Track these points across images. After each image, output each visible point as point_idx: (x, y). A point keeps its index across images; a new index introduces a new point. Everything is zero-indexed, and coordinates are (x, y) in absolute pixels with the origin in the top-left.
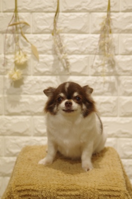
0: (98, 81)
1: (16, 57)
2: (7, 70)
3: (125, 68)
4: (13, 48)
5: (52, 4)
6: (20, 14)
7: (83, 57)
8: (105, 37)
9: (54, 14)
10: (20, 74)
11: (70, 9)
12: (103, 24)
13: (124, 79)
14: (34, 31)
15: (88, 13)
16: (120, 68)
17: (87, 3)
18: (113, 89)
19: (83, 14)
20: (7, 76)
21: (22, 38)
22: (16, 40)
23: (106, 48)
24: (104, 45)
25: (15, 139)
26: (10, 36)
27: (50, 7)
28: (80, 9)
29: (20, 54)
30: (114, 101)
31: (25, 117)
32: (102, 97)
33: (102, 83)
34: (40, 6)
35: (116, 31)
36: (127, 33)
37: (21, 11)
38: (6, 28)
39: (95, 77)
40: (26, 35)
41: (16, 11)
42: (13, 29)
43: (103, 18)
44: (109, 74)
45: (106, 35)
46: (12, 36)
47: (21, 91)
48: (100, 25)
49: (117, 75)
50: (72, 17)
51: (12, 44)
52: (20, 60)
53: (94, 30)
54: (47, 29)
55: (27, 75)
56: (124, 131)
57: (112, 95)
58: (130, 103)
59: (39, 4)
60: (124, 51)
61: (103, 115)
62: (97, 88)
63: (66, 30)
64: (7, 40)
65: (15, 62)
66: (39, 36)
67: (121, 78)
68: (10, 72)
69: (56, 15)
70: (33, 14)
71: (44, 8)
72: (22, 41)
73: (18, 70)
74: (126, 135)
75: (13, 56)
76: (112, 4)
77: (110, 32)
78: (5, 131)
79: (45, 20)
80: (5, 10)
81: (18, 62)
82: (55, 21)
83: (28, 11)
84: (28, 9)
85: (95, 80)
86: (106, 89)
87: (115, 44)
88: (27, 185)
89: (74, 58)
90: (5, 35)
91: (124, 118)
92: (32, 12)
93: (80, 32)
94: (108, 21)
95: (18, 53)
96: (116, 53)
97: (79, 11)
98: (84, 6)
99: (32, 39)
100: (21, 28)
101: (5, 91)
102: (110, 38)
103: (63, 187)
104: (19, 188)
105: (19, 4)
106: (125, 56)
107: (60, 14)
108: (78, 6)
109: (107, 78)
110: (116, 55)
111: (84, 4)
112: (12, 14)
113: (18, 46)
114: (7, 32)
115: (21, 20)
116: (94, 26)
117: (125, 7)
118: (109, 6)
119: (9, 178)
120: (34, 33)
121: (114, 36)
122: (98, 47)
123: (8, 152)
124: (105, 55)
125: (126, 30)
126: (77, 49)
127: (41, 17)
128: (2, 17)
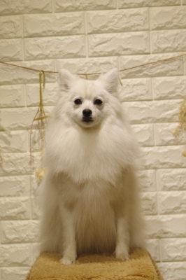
2: (34, 169)
3: (162, 161)
4: (39, 145)
6: (45, 108)
13: (163, 173)
20: (34, 176)
30: (154, 197)
35: (150, 120)
36: (162, 122)
37: (46, 105)
38: (31, 123)
41: (41, 104)
42: (38, 124)
44: (146, 168)
46: (37, 131)
51: (38, 140)
58: (170, 198)
60: (161, 142)
64: (32, 135)
73: (45, 168)
75: (39, 153)
78: (32, 237)
80: (29, 104)
90: (30, 131)
91: (165, 216)
101: (32, 191)
105: (44, 98)
106: (162, 147)
109: (144, 172)
110: (151, 146)
112: (37, 108)
115: (46, 114)
117: (158, 95)
125: (161, 118)
128: (27, 112)
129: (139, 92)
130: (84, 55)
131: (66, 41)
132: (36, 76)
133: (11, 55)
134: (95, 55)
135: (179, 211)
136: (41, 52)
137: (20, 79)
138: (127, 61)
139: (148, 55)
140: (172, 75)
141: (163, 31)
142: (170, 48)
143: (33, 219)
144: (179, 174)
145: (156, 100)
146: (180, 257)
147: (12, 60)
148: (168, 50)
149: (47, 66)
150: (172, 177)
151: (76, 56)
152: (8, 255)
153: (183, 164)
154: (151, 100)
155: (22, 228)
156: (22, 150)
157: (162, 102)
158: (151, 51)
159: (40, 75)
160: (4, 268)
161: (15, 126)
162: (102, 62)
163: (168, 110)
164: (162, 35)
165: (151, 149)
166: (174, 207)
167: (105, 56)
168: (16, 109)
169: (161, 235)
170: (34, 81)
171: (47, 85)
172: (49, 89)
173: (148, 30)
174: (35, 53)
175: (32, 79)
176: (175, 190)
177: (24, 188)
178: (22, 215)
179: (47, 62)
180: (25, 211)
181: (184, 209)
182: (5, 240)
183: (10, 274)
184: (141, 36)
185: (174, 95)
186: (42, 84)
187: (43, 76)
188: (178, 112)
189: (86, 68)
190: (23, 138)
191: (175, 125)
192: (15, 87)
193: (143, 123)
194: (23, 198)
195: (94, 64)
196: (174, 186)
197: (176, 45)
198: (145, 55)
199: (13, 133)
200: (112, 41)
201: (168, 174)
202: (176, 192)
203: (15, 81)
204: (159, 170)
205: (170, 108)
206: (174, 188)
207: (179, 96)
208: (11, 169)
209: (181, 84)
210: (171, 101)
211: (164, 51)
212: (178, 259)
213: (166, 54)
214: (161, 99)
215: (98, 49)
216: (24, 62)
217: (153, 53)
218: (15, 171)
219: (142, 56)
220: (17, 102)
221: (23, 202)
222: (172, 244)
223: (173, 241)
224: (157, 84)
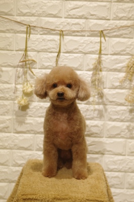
0: (89, 109)
1: (24, 87)
2: (17, 97)
3: (111, 100)
4: (22, 79)
5: (55, 46)
6: (29, 53)
8: (96, 74)
9: (57, 54)
10: (26, 101)
11: (69, 51)
12: (95, 64)
13: (110, 108)
14: (39, 67)
15: (83, 55)
16: (107, 99)
17: (83, 47)
18: (101, 115)
19: (80, 55)
20: (16, 102)
21: (29, 71)
22: (25, 73)
23: (97, 83)
24: (95, 80)
25: (21, 153)
26: (20, 70)
27: (54, 48)
28: (77, 51)
29: (27, 85)
30: (102, 125)
31: (29, 135)
32: (92, 121)
33: (92, 110)
34: (45, 47)
35: (105, 69)
36: (113, 71)
37: (30, 51)
38: (18, 64)
39: (87, 106)
40: (33, 70)
41: (26, 50)
42: (23, 65)
43: (95, 59)
44: (98, 104)
45: (97, 72)
46: (22, 69)
47: (27, 114)
48: (93, 65)
49: (105, 105)
50: (71, 57)
51: (22, 76)
52: (27, 89)
53: (88, 68)
54: (51, 66)
55: (32, 101)
56: (109, 149)
57: (100, 120)
58: (114, 127)
59: (45, 46)
60: (111, 86)
61: (92, 136)
62: (88, 114)
64: (17, 73)
65: (23, 91)
66: (43, 71)
67: (107, 107)
68: (19, 99)
69: (58, 55)
70: (40, 53)
71: (49, 49)
72: (29, 74)
73: (25, 98)
74: (110, 153)
75: (21, 86)
76: (102, 48)
77: (101, 71)
78: (12, 146)
79: (49, 59)
80: (17, 49)
81: (26, 91)
82: (57, 59)
83: (35, 51)
84: (36, 49)
85: (87, 108)
86: (95, 115)
87: (104, 80)
88: (30, 195)
90: (16, 69)
91: (109, 139)
92: (39, 52)
93: (76, 69)
94: (99, 62)
95: (26, 84)
96: (105, 87)
97: (77, 53)
98: (81, 49)
99: (38, 73)
100: (29, 64)
101: (14, 112)
102: (101, 76)
103: (58, 197)
104: (25, 197)
105: (28, 45)
106: (112, 90)
107: (61, 54)
108: (76, 49)
109: (97, 107)
110: (104, 88)
111: (80, 47)
112: (23, 52)
113: (26, 78)
114: (18, 66)
115: (29, 58)
116: (88, 65)
117: (113, 51)
118: (101, 50)
119: (14, 184)
120: (39, 69)
121: (104, 73)
122: (90, 82)
123: (14, 163)
124: (96, 89)
125: (113, 69)
127: (46, 56)
128: (14, 54)
130: (61, 16)
131: (48, 4)
132: (24, 29)
133: (6, 11)
134: (69, 17)
135: (119, 136)
136: (29, 11)
137: (12, 30)
138: (92, 24)
139: (109, 21)
140: (124, 38)
141: (121, 4)
142: (125, 17)
143: (14, 133)
144: (122, 110)
145: (111, 55)
146: (116, 169)
147: (6, 14)
148: (124, 18)
149: (33, 22)
150: (116, 112)
151: (55, 16)
153: (125, 103)
154: (107, 55)
155: (5, 139)
156: (9, 82)
157: (115, 57)
158: (111, 18)
159: (27, 28)
161: (6, 64)
162: (74, 23)
163: (119, 63)
164: (120, 7)
166: (116, 133)
167: (76, 18)
168: (7, 52)
169: (104, 152)
170: (22, 32)
171: (31, 36)
172: (33, 40)
173: (111, 2)
174: (25, 11)
175: (21, 31)
176: (118, 121)
177: (8, 110)
178: (6, 130)
179: (33, 19)
180: (8, 127)
181: (123, 135)
184: (105, 6)
185: (125, 53)
186: (28, 35)
187: (30, 29)
188: (126, 66)
189: (61, 26)
190: (11, 73)
191: (122, 75)
192: (8, 35)
194: (7, 117)
195: (68, 24)
196: (117, 118)
197: (130, 15)
198: (106, 21)
199: (4, 69)
200: (82, 8)
201: (114, 110)
202: (119, 123)
203: (8, 31)
205: (121, 62)
207: (128, 53)
208: (0, 95)
209: (131, 45)
210: (122, 57)
211: (121, 19)
213: (122, 21)
214: (115, 54)
215: (72, 12)
216: (15, 17)
217: (113, 20)
218: (3, 97)
219: (104, 21)
220: (8, 47)
221: (8, 120)
222: (111, 159)
223: (113, 158)
224: (113, 43)
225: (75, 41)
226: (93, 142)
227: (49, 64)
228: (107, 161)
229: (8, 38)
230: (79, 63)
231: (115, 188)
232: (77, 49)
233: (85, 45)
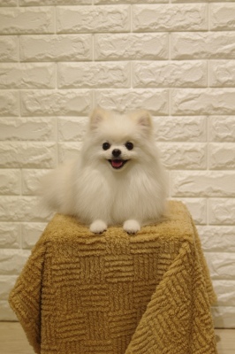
0: (180, 122)
2: (62, 109)
3: (216, 106)
5: (120, 22)
7: (161, 90)
11: (143, 27)
13: (216, 120)
14: (96, 58)
15: (167, 33)
17: (166, 20)
19: (161, 34)
27: (118, 25)
28: (157, 27)
30: (202, 149)
32: (186, 144)
33: (186, 124)
34: (104, 25)
35: (204, 56)
36: (218, 58)
39: (178, 118)
50: (146, 39)
53: (175, 55)
54: (114, 54)
56: (216, 188)
57: (200, 141)
58: (223, 151)
59: (103, 22)
60: (215, 82)
61: (188, 167)
62: (179, 131)
63: (138, 56)
66: (103, 63)
70: (96, 35)
71: (110, 27)
74: (218, 194)
79: (111, 43)
80: (59, 30)
83: (89, 32)
84: (90, 29)
85: (177, 122)
86: (192, 133)
89: (150, 92)
91: (216, 172)
92: (94, 33)
93: (156, 58)
96: (205, 84)
97: (156, 31)
98: (162, 23)
99: (95, 67)
106: (217, 89)
107: (131, 34)
108: (154, 24)
109: (193, 118)
110: (204, 87)
111: (161, 21)
114: (61, 59)
116: (176, 50)
117: (215, 24)
120: (96, 61)
121: (201, 62)
126: (153, 80)
127: (106, 39)
128: (56, 40)
129: (193, 21)
135: (233, 166)
145: (212, 30)
146: (230, 220)
150: (226, 126)
152: (29, 208)
154: (206, 31)
156: (49, 86)
157: (220, 34)
160: (25, 223)
161: (42, 57)
163: (226, 44)
165: (203, 90)
166: (226, 161)
168: (44, 36)
169: (209, 194)
170: (66, 3)
172: (84, 13)
176: (229, 141)
177: (50, 131)
178: (47, 164)
180: (51, 159)
182: (27, 191)
183: (32, 230)
185: (234, 26)
190: (51, 71)
192: (43, 9)
193: (195, 59)
194: (48, 144)
196: (228, 137)
201: (222, 122)
202: (230, 144)
204: (211, 117)
205: (230, 41)
206: (228, 139)
208: (36, 108)
210: (231, 33)
212: (228, 222)
214: (218, 29)
218: (40, 111)
220: (44, 28)
221: (49, 148)
222: (221, 205)
223: (223, 202)
224: (215, 11)
225: (153, 11)
226: (190, 177)
227: (110, 52)
228: (214, 208)
229: (44, 13)
230: (161, 47)
231: (230, 252)
232: (157, 24)
233: (169, 17)
